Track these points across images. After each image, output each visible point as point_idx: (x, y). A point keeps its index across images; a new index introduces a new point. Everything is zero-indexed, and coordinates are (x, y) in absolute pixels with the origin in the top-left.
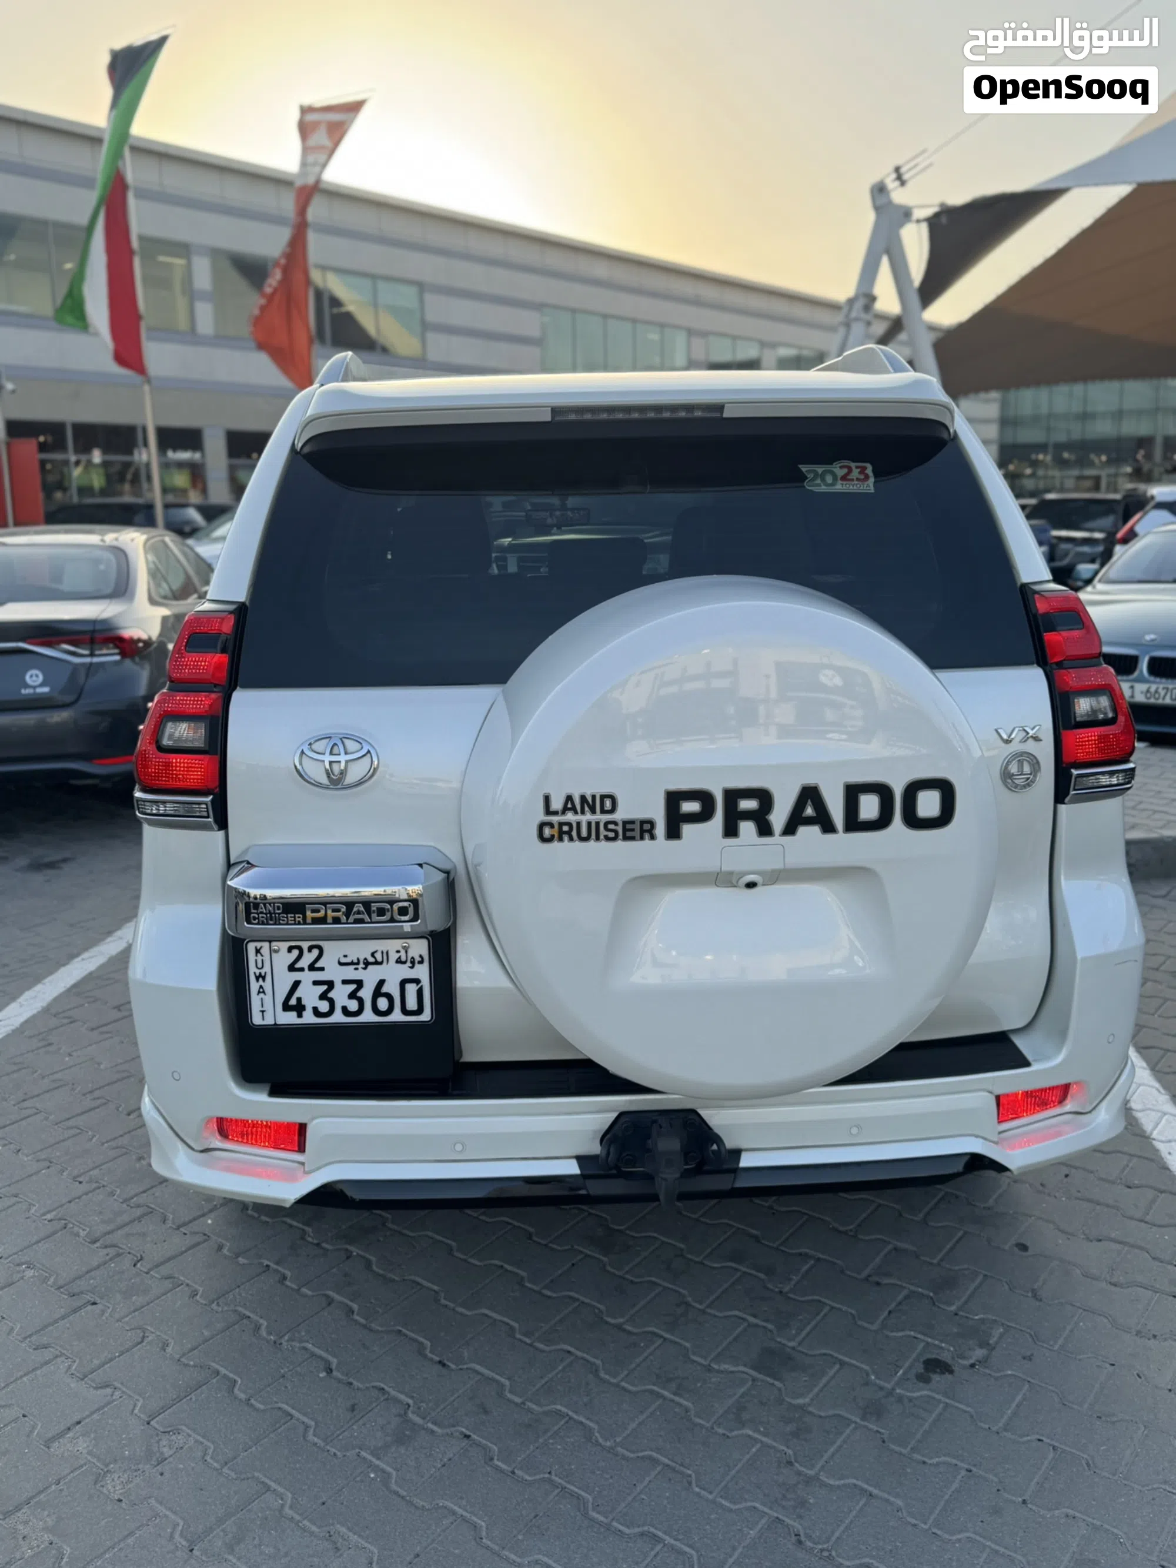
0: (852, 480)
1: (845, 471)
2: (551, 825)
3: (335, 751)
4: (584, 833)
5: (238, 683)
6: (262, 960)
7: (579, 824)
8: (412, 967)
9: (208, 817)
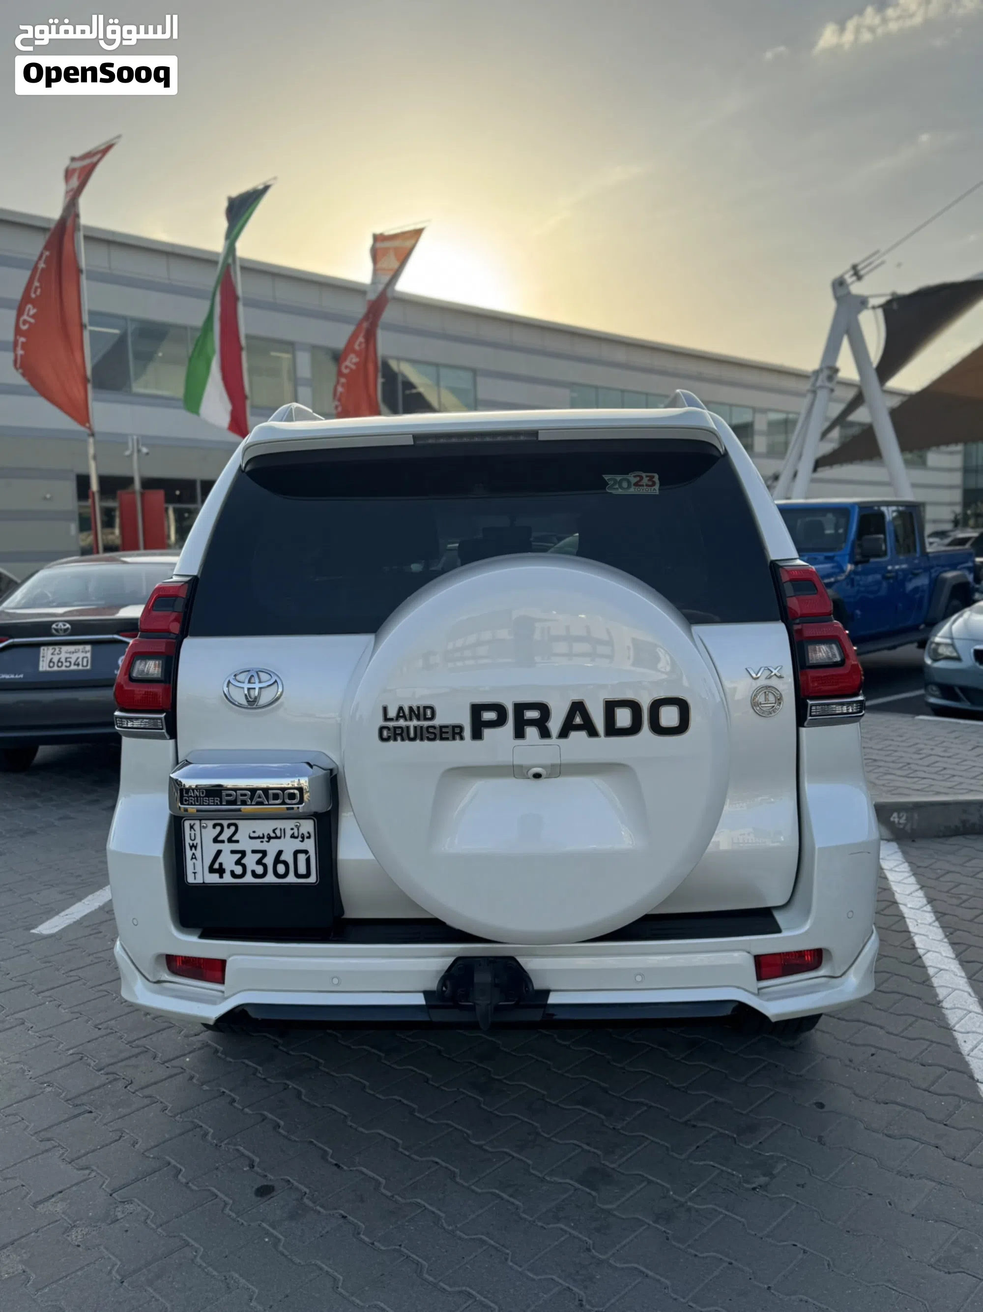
0: (643, 486)
1: (638, 479)
2: (388, 728)
3: (252, 681)
4: (412, 735)
5: (189, 633)
6: (195, 834)
7: (408, 728)
8: (302, 841)
9: (162, 729)
